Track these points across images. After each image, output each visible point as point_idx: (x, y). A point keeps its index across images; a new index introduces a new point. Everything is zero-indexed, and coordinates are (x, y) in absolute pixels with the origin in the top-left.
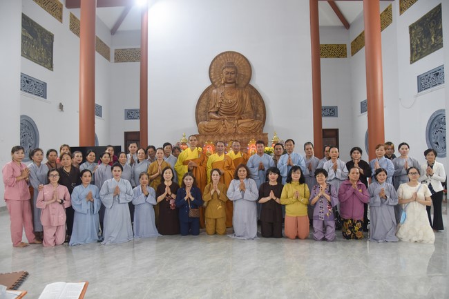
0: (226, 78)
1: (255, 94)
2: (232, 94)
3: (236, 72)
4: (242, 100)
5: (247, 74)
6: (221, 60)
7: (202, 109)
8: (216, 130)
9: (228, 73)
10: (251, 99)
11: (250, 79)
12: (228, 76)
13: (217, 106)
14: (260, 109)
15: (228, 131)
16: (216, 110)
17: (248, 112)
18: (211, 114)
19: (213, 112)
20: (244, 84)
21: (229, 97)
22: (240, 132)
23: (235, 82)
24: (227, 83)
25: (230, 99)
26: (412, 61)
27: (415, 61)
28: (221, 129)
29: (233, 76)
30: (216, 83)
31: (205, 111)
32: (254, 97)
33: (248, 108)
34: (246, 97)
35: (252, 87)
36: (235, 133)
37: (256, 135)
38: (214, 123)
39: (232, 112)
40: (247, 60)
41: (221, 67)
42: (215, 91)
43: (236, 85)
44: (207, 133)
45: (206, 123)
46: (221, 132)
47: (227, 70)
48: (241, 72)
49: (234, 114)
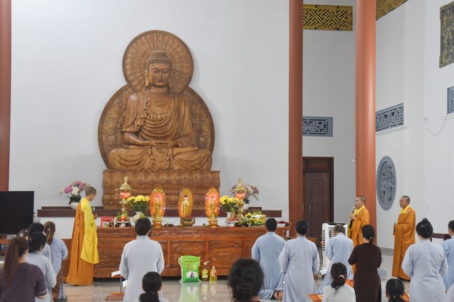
0: (154, 79)
1: (198, 104)
2: (163, 106)
4: (179, 116)
5: (186, 71)
6: (143, 43)
7: (110, 125)
8: (139, 163)
9: (158, 71)
10: (192, 113)
11: (190, 80)
12: (158, 75)
13: (139, 123)
14: (206, 128)
15: (158, 165)
16: (136, 130)
17: (188, 135)
18: (127, 135)
19: (131, 133)
20: (181, 86)
21: (158, 110)
22: (176, 168)
23: (167, 85)
24: (155, 86)
25: (159, 112)
26: (442, 64)
27: (445, 65)
28: (147, 163)
29: (166, 76)
30: (134, 83)
31: (115, 129)
32: (197, 109)
33: (188, 128)
34: (185, 110)
35: (193, 93)
36: (169, 170)
37: (202, 173)
39: (162, 135)
40: (186, 46)
46: (146, 167)
48: (177, 66)
49: (166, 138)
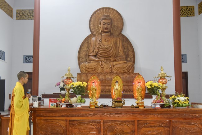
0: (103, 28)
1: (126, 40)
2: (108, 41)
3: (111, 23)
4: (116, 47)
5: (119, 26)
6: (98, 14)
7: (83, 53)
8: (95, 70)
9: (105, 24)
11: (122, 30)
12: (105, 26)
13: (96, 50)
14: (130, 54)
15: (105, 70)
16: (95, 54)
17: (121, 56)
18: (90, 57)
19: (93, 56)
20: (117, 33)
21: (105, 43)
22: (115, 72)
23: (110, 31)
24: (104, 32)
25: (106, 44)
28: (100, 69)
29: (109, 26)
30: (94, 33)
31: (86, 55)
32: (126, 44)
33: (121, 53)
34: (120, 44)
35: (124, 36)
36: (111, 73)
37: (129, 74)
38: (93, 64)
40: (119, 14)
41: (99, 20)
42: (94, 39)
43: (111, 34)
44: (87, 72)
45: (87, 64)
46: (99, 71)
47: (104, 21)
48: (115, 24)
49: (110, 57)
